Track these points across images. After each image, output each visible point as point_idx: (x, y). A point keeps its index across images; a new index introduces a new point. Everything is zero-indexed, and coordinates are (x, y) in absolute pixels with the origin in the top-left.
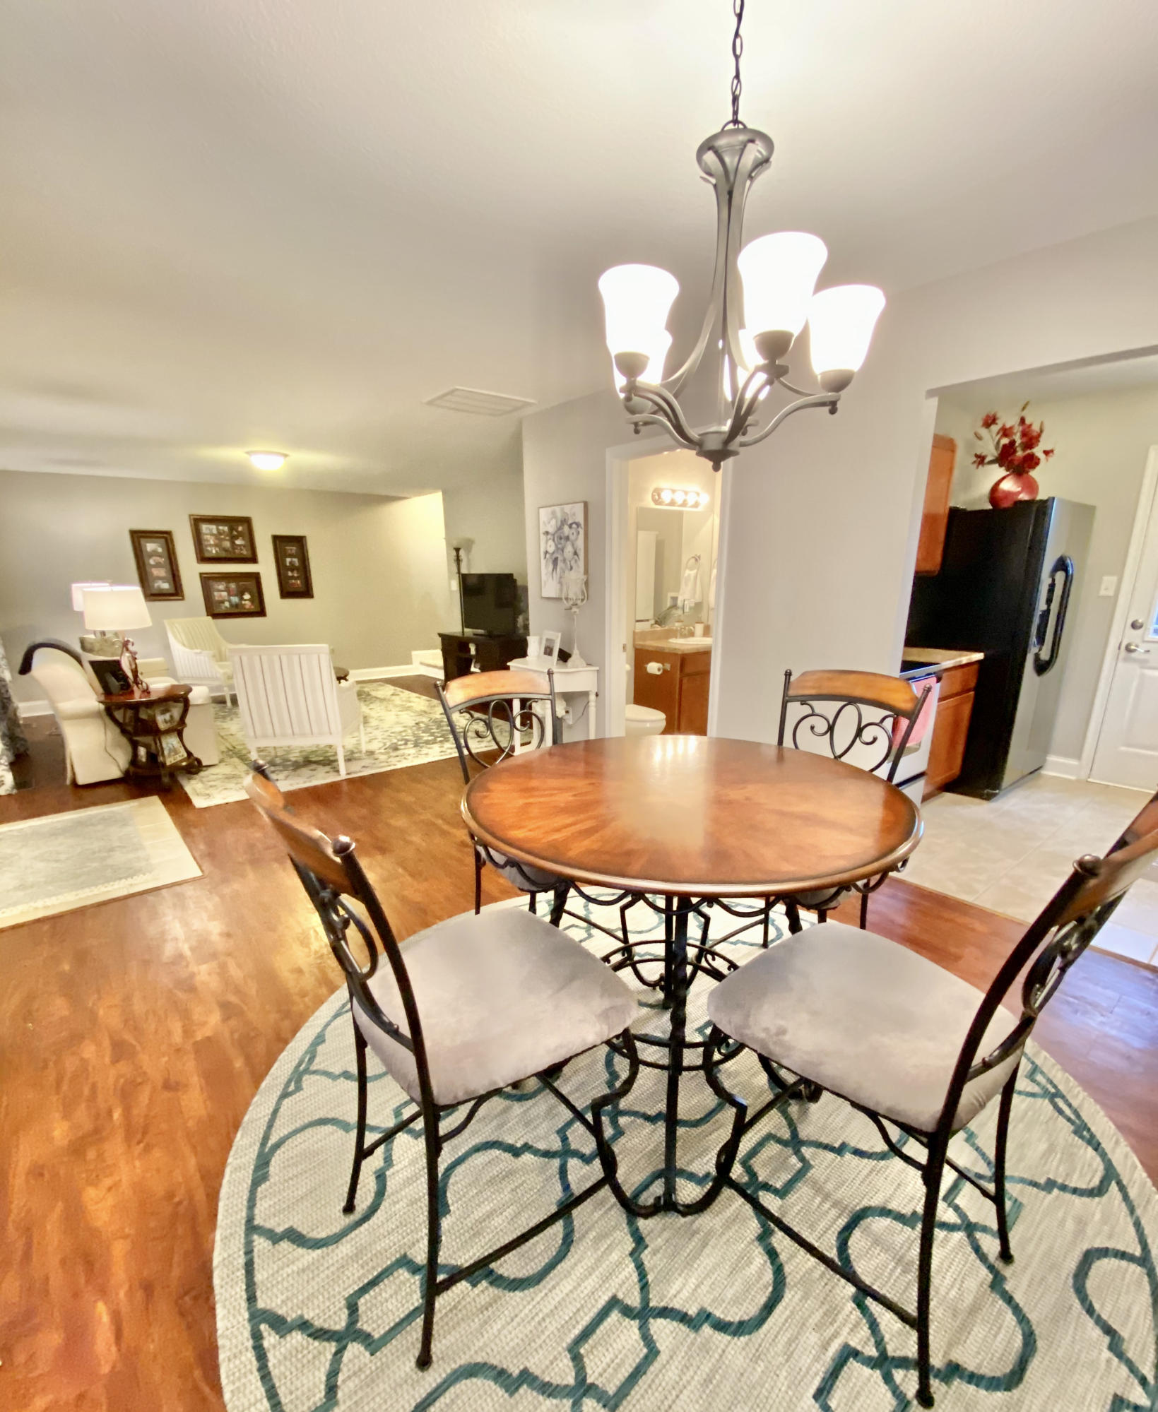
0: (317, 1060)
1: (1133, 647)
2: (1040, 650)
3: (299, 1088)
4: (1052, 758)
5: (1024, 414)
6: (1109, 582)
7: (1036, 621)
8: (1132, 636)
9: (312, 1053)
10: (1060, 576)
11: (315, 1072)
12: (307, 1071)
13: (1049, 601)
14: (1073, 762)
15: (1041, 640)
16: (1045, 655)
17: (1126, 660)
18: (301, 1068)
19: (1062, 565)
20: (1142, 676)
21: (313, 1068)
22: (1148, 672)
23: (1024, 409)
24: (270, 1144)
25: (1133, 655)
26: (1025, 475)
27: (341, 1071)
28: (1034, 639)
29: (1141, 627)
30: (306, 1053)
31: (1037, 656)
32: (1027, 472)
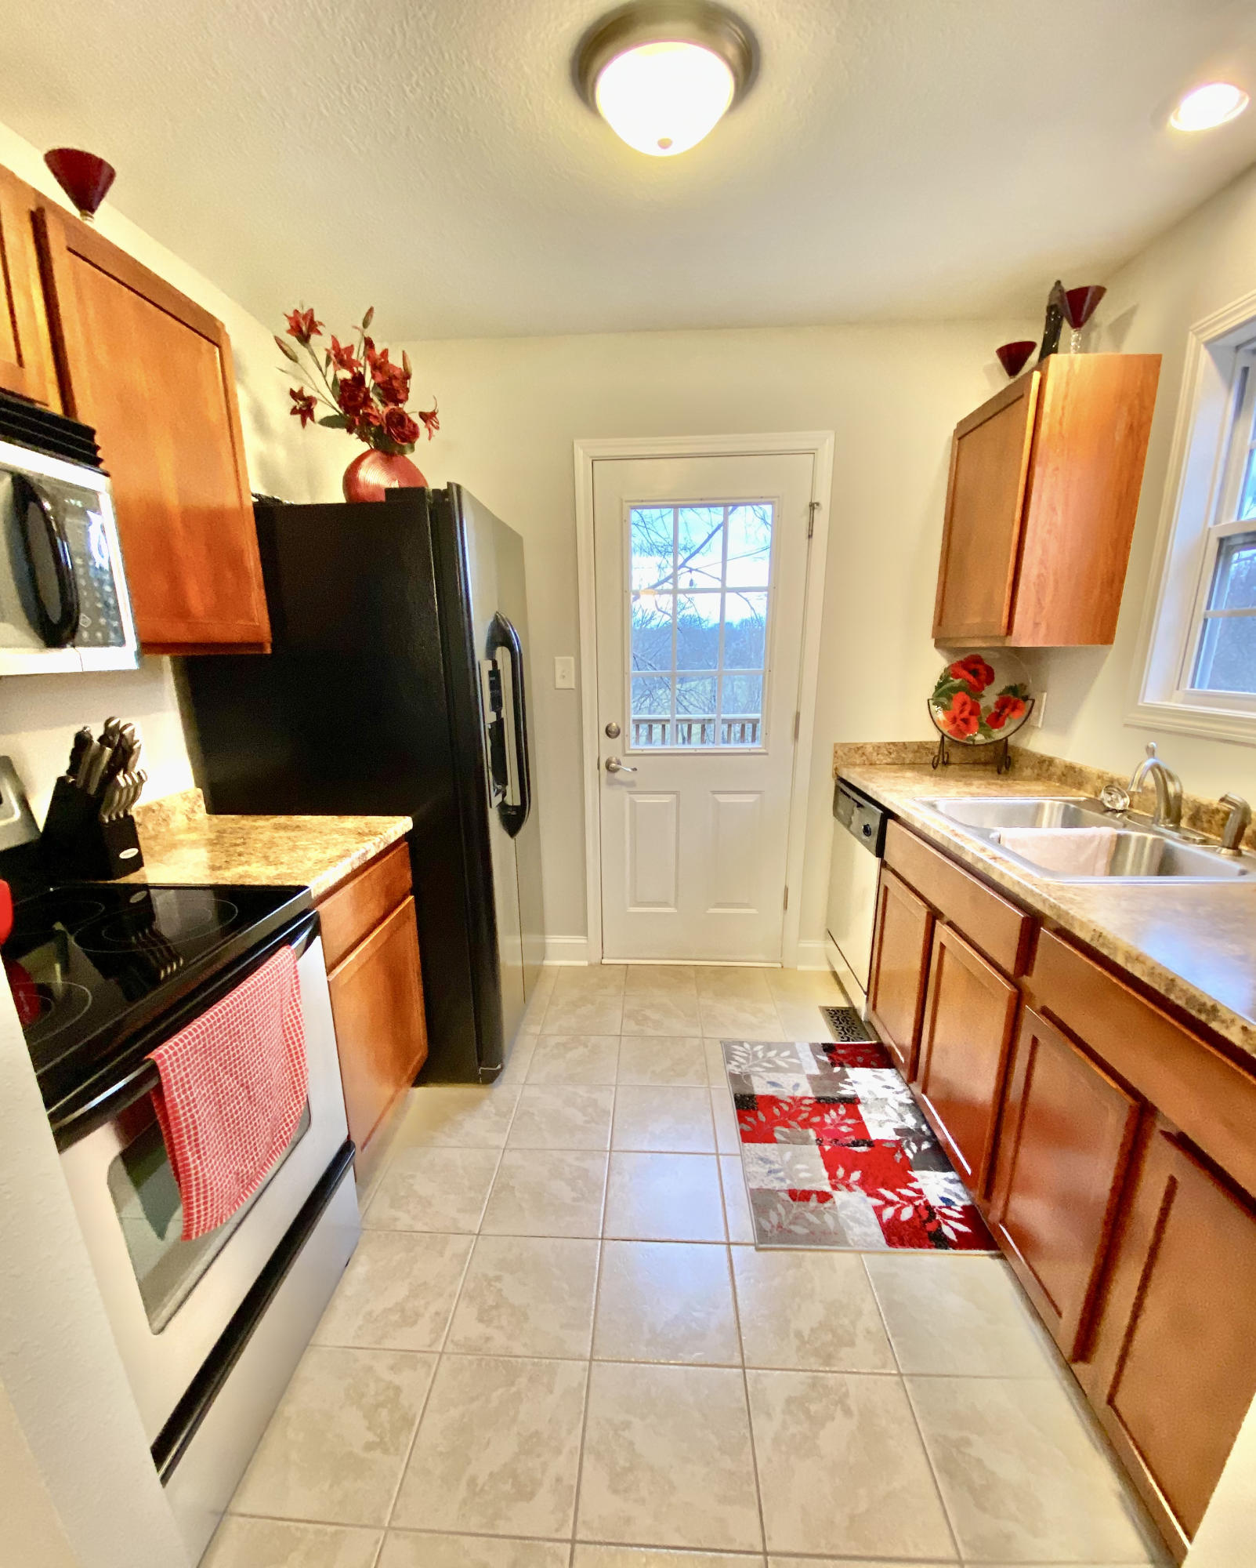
1: (613, 765)
2: (504, 795)
4: (553, 940)
5: (368, 333)
6: (563, 667)
7: (487, 744)
8: (610, 749)
10: (502, 655)
13: (496, 703)
14: (580, 940)
15: (501, 778)
16: (513, 798)
17: (610, 783)
19: (500, 636)
20: (633, 804)
22: (641, 799)
23: (366, 324)
25: (617, 775)
26: (399, 458)
28: (489, 776)
29: (618, 733)
31: (503, 806)
32: (402, 453)
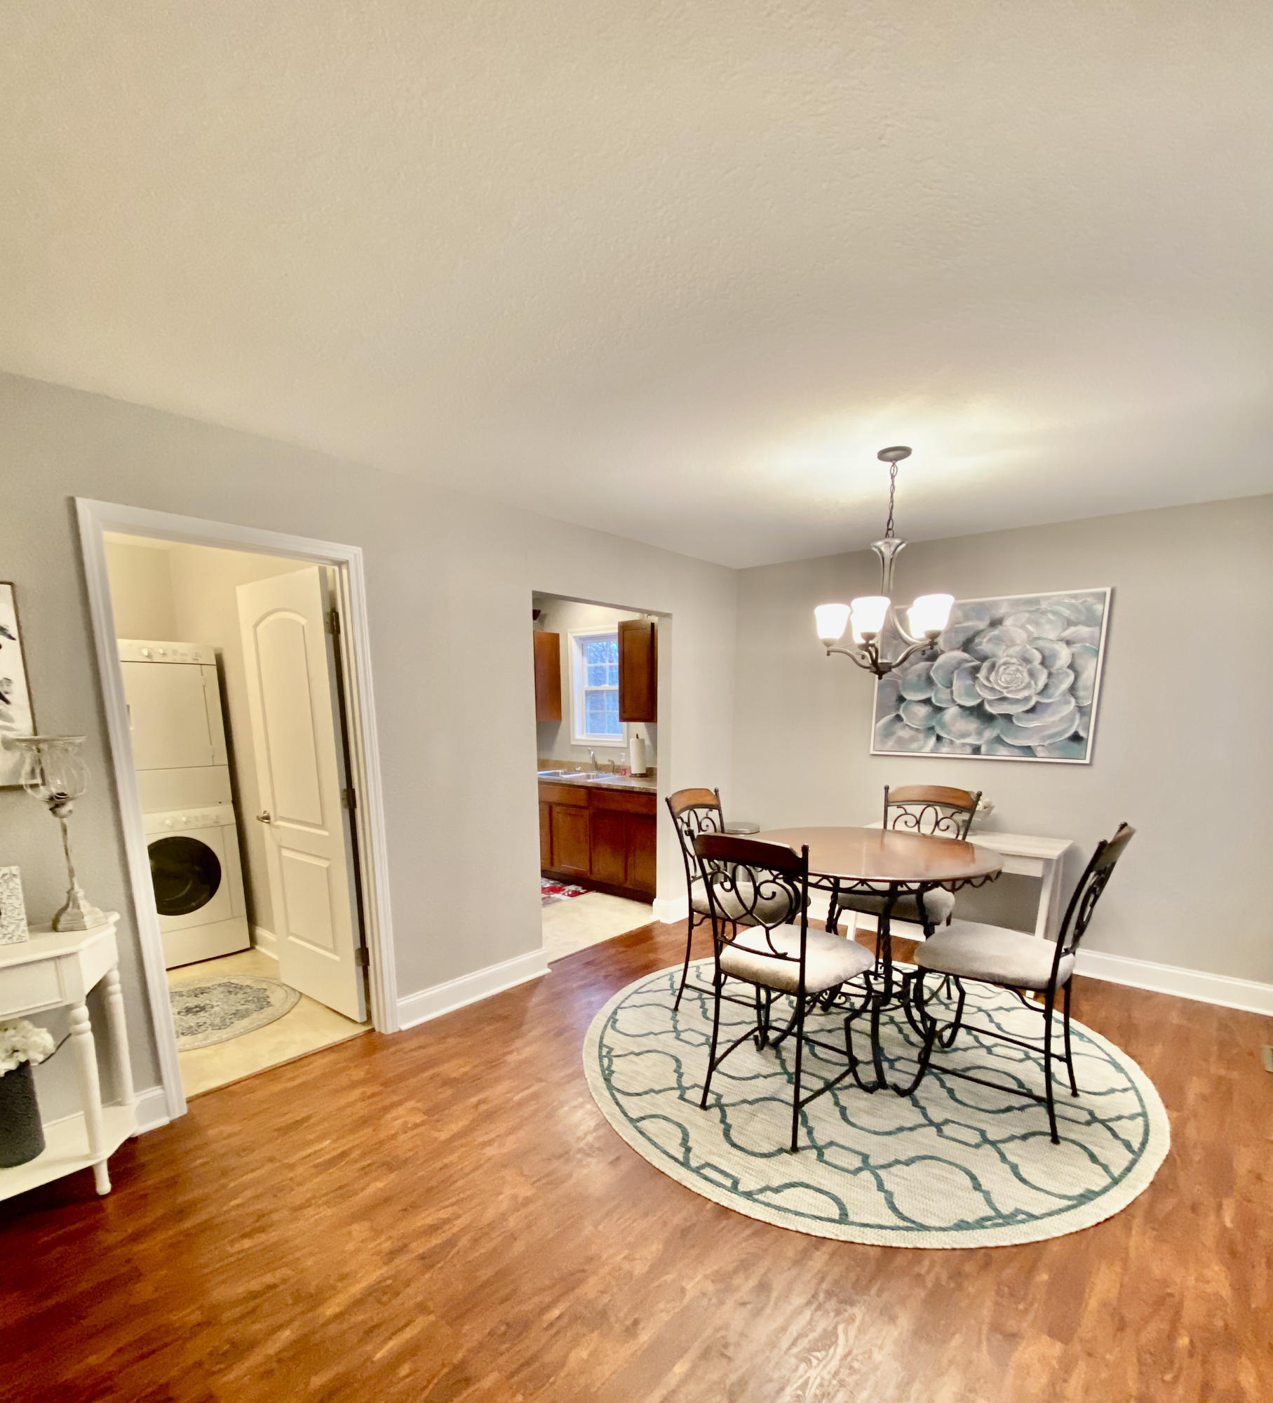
0: (983, 1214)
3: (1018, 1211)
9: (981, 1223)
11: (995, 1209)
12: (999, 1215)
18: (1001, 1221)
21: (992, 1213)
24: (1070, 1203)
27: (977, 1192)
30: (983, 1227)
